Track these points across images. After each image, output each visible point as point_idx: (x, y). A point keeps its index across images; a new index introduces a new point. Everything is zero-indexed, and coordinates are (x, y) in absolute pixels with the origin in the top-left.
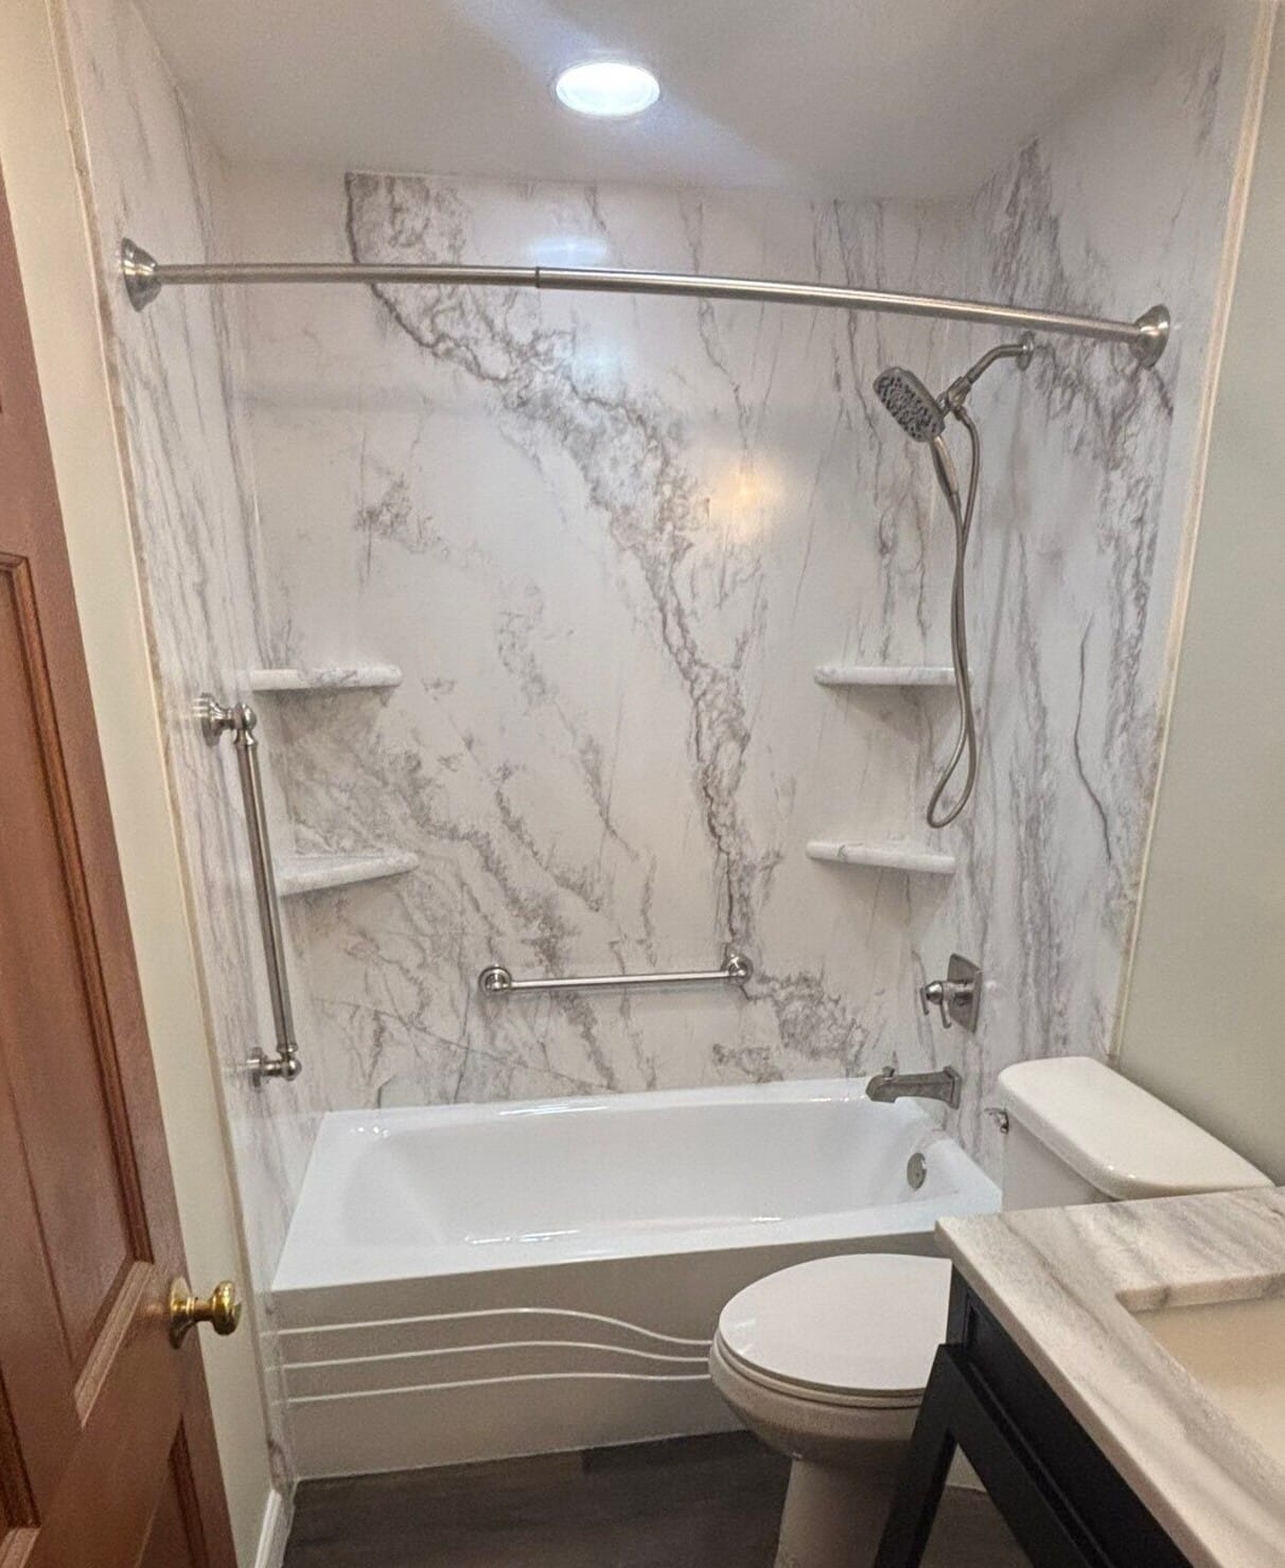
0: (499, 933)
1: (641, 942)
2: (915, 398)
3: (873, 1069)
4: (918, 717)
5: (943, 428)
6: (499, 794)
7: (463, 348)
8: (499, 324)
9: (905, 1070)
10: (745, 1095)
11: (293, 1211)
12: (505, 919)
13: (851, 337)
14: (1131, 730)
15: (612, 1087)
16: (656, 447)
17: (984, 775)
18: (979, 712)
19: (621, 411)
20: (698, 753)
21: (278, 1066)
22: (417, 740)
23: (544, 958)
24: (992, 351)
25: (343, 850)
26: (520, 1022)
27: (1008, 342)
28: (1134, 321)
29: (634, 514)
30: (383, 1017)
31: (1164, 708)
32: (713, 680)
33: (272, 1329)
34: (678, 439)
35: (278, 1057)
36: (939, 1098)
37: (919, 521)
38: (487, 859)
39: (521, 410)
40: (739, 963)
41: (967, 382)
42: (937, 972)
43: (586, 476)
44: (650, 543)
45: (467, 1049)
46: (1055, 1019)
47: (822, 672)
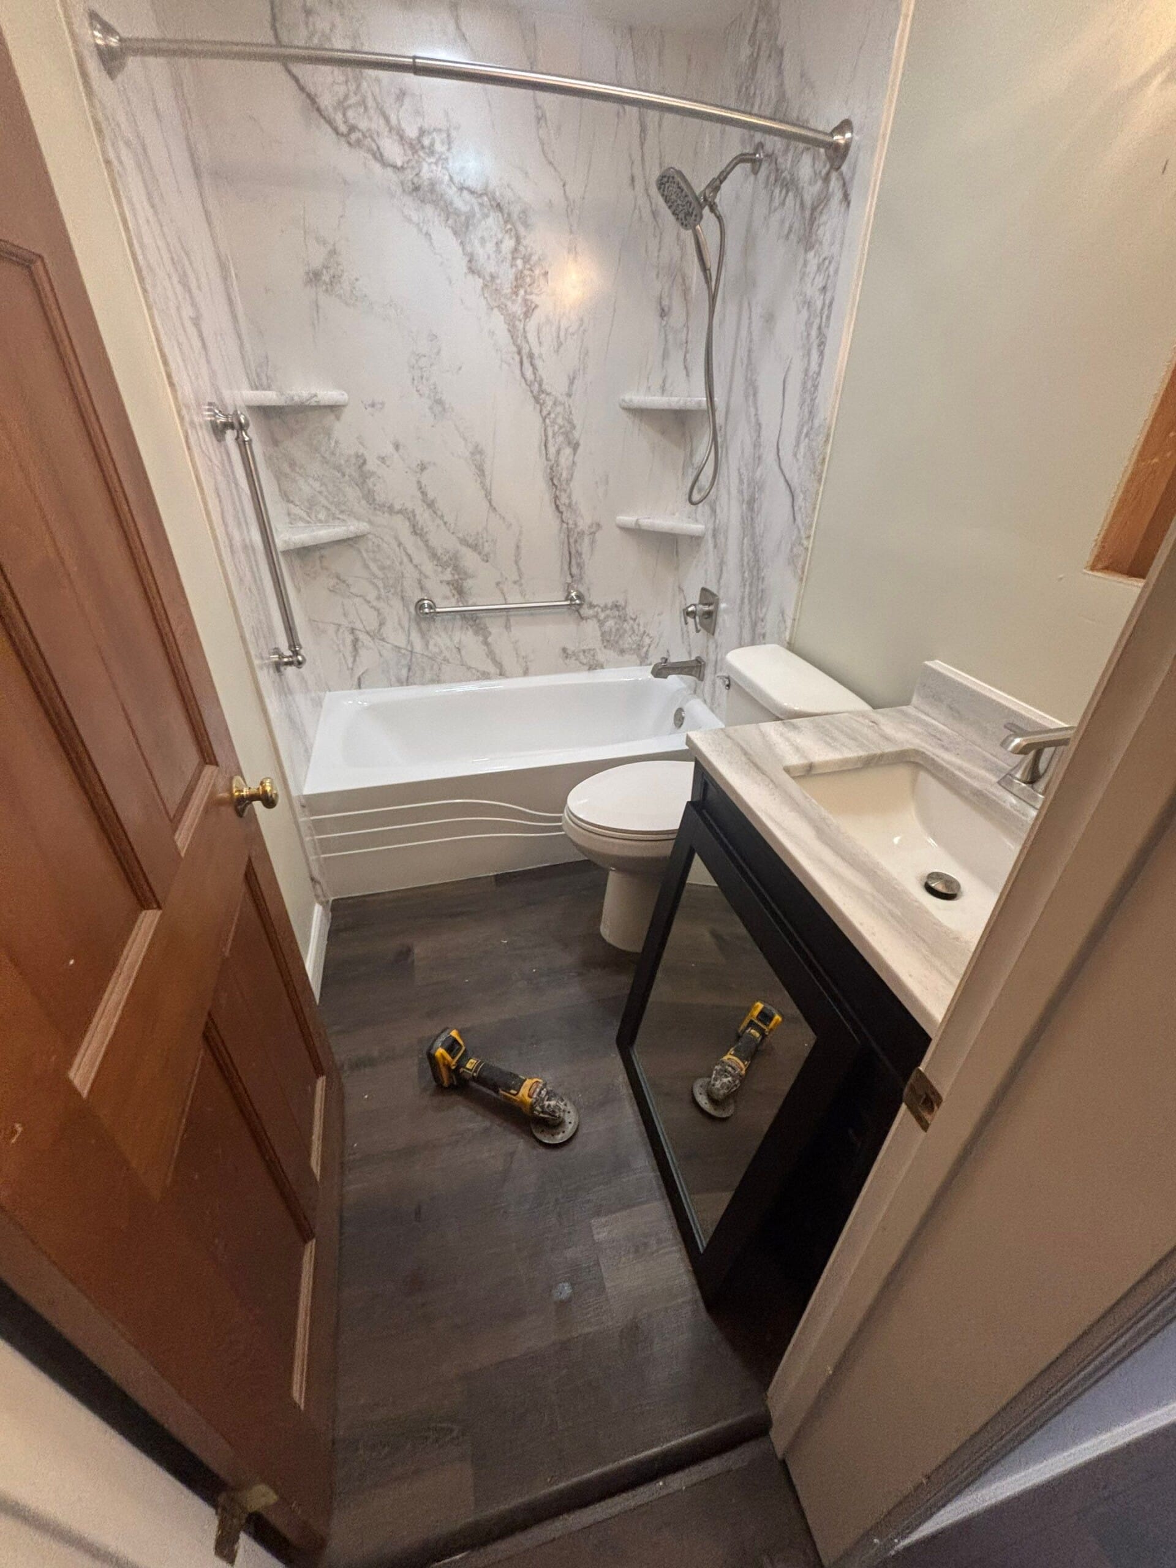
0: (426, 577)
1: (515, 582)
2: (684, 193)
3: (655, 659)
4: (684, 434)
5: (701, 217)
6: (419, 482)
7: (369, 139)
8: (393, 120)
9: (673, 659)
10: (581, 678)
11: (311, 748)
12: (429, 567)
13: (642, 144)
14: (811, 436)
15: (502, 674)
16: (511, 230)
17: (723, 470)
18: (721, 427)
19: (485, 198)
20: (547, 454)
21: (291, 659)
22: (361, 443)
23: (456, 593)
24: (736, 158)
25: (320, 521)
26: (443, 634)
27: (747, 151)
28: (829, 130)
29: (498, 281)
30: (357, 632)
31: (831, 419)
32: (555, 404)
33: (306, 816)
34: (526, 225)
35: (289, 653)
36: (691, 675)
37: (686, 292)
38: (414, 526)
39: (415, 194)
40: (577, 596)
41: (718, 182)
42: (693, 597)
43: (463, 249)
44: (509, 304)
45: (412, 652)
46: (760, 623)
47: (623, 400)
